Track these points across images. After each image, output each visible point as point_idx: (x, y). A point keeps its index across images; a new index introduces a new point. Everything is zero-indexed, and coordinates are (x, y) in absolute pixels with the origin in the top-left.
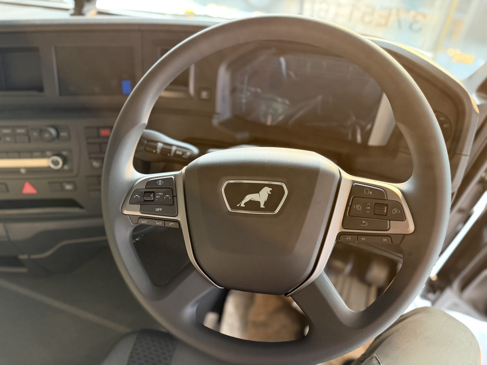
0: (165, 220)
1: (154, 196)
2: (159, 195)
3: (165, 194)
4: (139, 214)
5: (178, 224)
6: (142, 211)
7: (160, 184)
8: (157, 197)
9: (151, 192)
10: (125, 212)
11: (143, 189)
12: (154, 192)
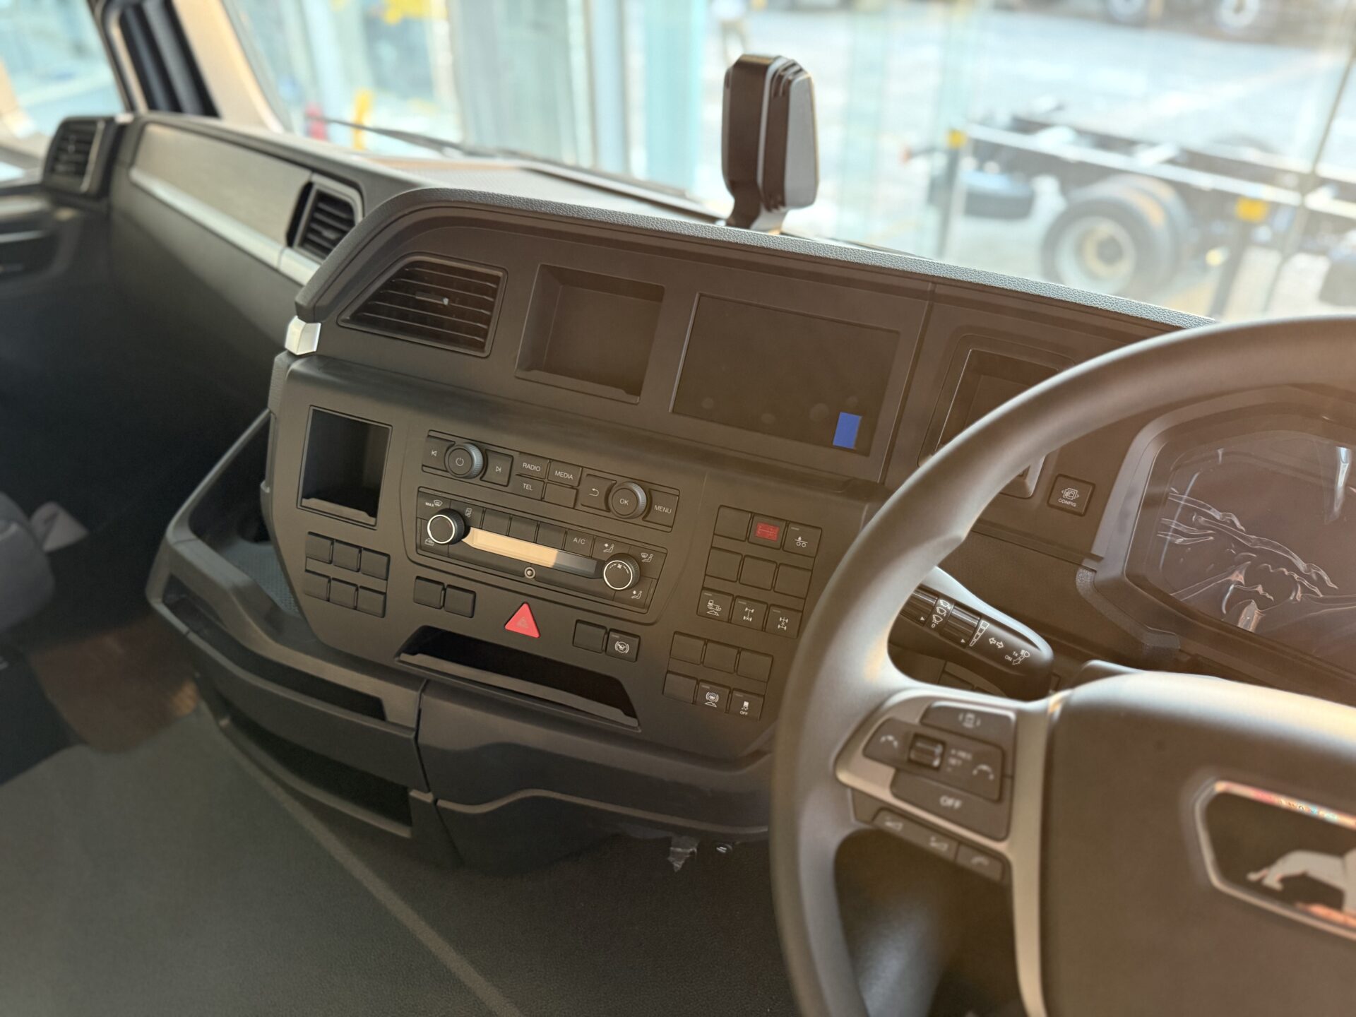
0: (961, 841)
1: (942, 756)
2: (959, 758)
3: (978, 759)
4: (886, 795)
5: (998, 865)
6: (895, 786)
7: (968, 725)
8: (953, 761)
9: (935, 741)
10: (844, 777)
11: (913, 726)
12: (943, 743)
